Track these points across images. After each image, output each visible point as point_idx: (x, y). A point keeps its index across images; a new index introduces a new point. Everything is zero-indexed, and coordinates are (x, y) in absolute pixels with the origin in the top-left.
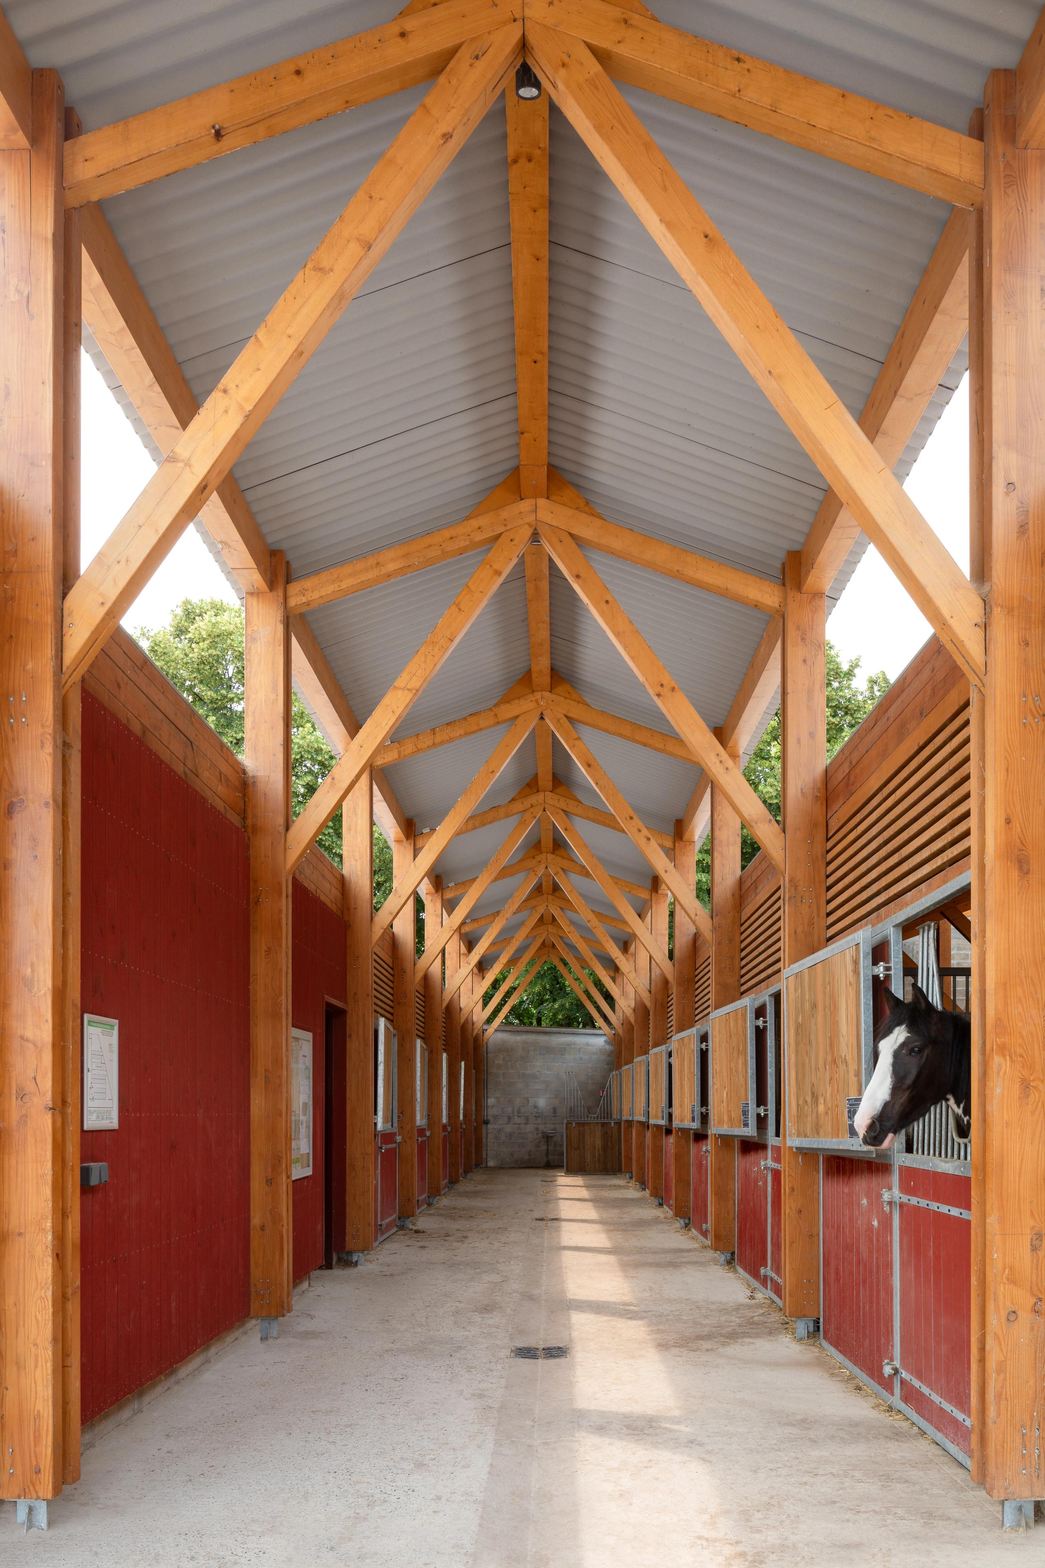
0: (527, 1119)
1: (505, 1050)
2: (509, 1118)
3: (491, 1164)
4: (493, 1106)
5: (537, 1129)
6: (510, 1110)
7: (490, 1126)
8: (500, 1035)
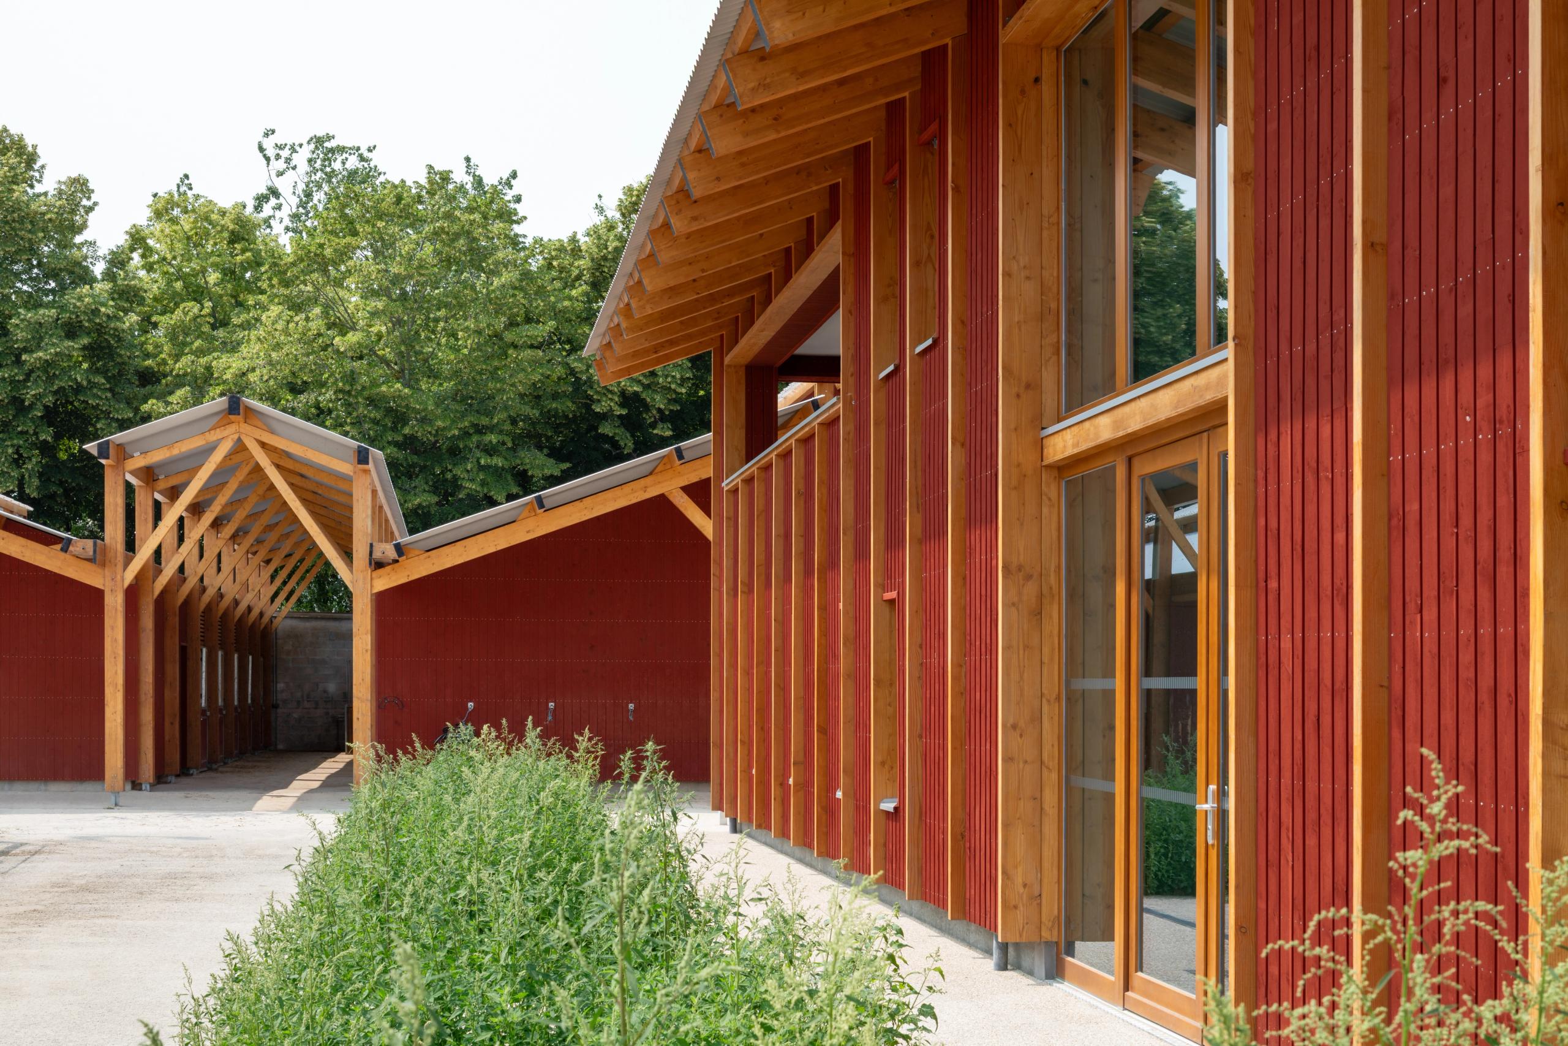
0: (317, 703)
1: (295, 636)
2: (298, 702)
3: (280, 747)
4: (282, 691)
5: (327, 713)
6: (299, 694)
7: (279, 711)
8: (290, 623)
